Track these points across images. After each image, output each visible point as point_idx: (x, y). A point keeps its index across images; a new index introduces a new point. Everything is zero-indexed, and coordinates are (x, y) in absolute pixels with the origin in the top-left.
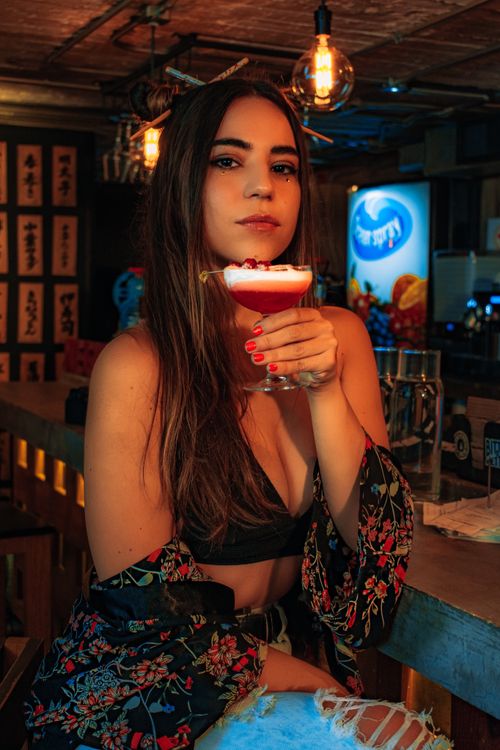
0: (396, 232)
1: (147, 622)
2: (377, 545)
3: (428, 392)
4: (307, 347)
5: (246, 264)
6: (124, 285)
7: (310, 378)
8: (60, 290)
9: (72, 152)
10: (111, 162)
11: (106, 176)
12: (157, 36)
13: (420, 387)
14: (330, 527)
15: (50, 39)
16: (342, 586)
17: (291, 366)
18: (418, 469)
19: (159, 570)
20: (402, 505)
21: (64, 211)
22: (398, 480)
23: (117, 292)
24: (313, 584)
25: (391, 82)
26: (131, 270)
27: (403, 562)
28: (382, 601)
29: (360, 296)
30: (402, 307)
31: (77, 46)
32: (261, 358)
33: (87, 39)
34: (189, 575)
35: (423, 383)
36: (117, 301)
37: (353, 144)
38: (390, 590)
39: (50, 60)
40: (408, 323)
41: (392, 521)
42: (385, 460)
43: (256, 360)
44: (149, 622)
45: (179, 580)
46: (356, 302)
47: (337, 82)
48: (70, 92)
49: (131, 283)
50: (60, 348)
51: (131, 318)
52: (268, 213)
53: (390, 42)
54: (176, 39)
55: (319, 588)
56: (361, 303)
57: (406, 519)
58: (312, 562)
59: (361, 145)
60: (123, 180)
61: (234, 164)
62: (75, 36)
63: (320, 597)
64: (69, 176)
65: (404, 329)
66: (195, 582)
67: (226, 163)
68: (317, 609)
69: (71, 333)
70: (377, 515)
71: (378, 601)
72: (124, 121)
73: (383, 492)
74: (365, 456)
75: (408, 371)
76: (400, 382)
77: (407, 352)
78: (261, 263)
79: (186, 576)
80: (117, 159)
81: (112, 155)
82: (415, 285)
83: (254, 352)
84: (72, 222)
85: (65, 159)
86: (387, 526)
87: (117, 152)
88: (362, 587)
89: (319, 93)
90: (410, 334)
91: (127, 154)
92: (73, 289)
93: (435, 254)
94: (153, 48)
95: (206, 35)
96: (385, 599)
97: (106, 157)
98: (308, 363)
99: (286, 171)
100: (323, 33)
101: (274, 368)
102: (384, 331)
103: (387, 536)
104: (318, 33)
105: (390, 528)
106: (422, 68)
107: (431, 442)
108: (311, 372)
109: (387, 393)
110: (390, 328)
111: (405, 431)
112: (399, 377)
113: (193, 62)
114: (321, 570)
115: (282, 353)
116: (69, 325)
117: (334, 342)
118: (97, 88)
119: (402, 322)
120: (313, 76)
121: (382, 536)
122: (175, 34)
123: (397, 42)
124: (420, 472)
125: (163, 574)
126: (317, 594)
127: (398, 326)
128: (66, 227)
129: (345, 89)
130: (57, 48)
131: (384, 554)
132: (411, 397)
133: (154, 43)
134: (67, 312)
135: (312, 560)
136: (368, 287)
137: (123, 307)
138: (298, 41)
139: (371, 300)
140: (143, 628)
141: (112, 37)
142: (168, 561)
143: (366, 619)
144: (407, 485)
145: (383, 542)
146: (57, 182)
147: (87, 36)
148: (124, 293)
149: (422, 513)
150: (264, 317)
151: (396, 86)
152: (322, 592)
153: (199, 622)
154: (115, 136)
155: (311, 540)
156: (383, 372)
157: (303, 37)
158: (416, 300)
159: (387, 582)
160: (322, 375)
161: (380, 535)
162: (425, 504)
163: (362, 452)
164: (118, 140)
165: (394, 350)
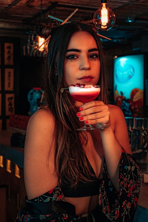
0: (132, 73)
1: (47, 216)
2: (127, 189)
3: (145, 134)
4: (99, 115)
5: (77, 85)
6: (32, 94)
7: (101, 126)
8: (8, 96)
9: (12, 45)
10: (26, 49)
11: (25, 54)
12: (43, 3)
13: (142, 132)
14: (109, 183)
15: (4, 4)
16: (114, 205)
17: (93, 122)
18: (142, 162)
19: (52, 197)
20: (136, 174)
21: (9, 67)
22: (135, 165)
23: (29, 97)
24: (103, 203)
25: (129, 18)
26: (34, 89)
27: (137, 195)
28: (129, 210)
29: (119, 97)
30: (134, 100)
31: (14, 7)
32: (82, 119)
33: (17, 4)
34: (62, 199)
35: (143, 130)
36: (29, 100)
37: (115, 41)
38: (132, 205)
39: (3, 12)
40: (137, 106)
41: (133, 180)
42: (130, 158)
43: (81, 120)
44: (48, 216)
45: (59, 200)
46: (117, 99)
47: (109, 20)
48: (11, 23)
49: (34, 93)
50: (8, 117)
51: (34, 106)
52: (89, 75)
53: (129, 4)
54: (50, 4)
55: (105, 205)
56: (119, 99)
57: (138, 180)
58: (103, 195)
59: (118, 41)
60: (31, 55)
61: (75, 57)
62: (13, 3)
63: (106, 208)
64: (11, 54)
65: (135, 109)
66: (64, 202)
67: (72, 57)
68: (105, 212)
69: (12, 112)
70: (127, 178)
71: (127, 210)
72: (31, 34)
73: (129, 169)
74: (122, 155)
75: (137, 126)
76: (134, 130)
77: (137, 119)
78: (82, 85)
79: (61, 199)
80: (28, 48)
81: (27, 46)
82: (139, 92)
83: (80, 117)
84: (12, 71)
85: (9, 48)
86: (131, 182)
87: (28, 45)
88: (121, 205)
89: (103, 24)
90: (137, 110)
91: (32, 46)
92: (12, 95)
93: (146, 81)
94: (41, 7)
95: (61, 2)
96: (130, 209)
97: (24, 47)
98: (100, 120)
99: (95, 57)
100: (104, 2)
101: (87, 122)
102: (128, 109)
103: (131, 186)
104: (102, 2)
105: (132, 183)
106: (140, 13)
107: (146, 151)
108: (101, 124)
109: (130, 134)
110: (130, 108)
111: (136, 148)
112: (134, 128)
113: (56, 12)
114: (106, 198)
115: (90, 117)
116: (11, 109)
117: (108, 113)
118: (21, 22)
119: (134, 106)
120: (101, 18)
121: (129, 186)
122: (50, 2)
123: (131, 4)
124: (142, 163)
125: (54, 198)
126: (104, 207)
127: (133, 107)
128: (9, 73)
129: (112, 22)
130: (6, 8)
131: (130, 192)
132: (139, 135)
133: (42, 5)
134: (10, 104)
135: (103, 194)
136: (122, 93)
137: (32, 102)
138: (94, 4)
139: (123, 98)
140: (45, 218)
141: (26, 3)
142: (56, 194)
143: (123, 216)
144: (138, 167)
145: (130, 188)
146: (6, 56)
147: (17, 3)
148: (32, 97)
149: (144, 178)
150: (83, 104)
151: (131, 20)
152: (107, 206)
153: (65, 216)
154: (28, 39)
155: (102, 187)
156: (128, 126)
157: (97, 3)
158: (139, 98)
159: (131, 203)
160: (105, 125)
161: (129, 185)
162: (145, 175)
163: (121, 154)
164: (29, 41)
165: (132, 118)
